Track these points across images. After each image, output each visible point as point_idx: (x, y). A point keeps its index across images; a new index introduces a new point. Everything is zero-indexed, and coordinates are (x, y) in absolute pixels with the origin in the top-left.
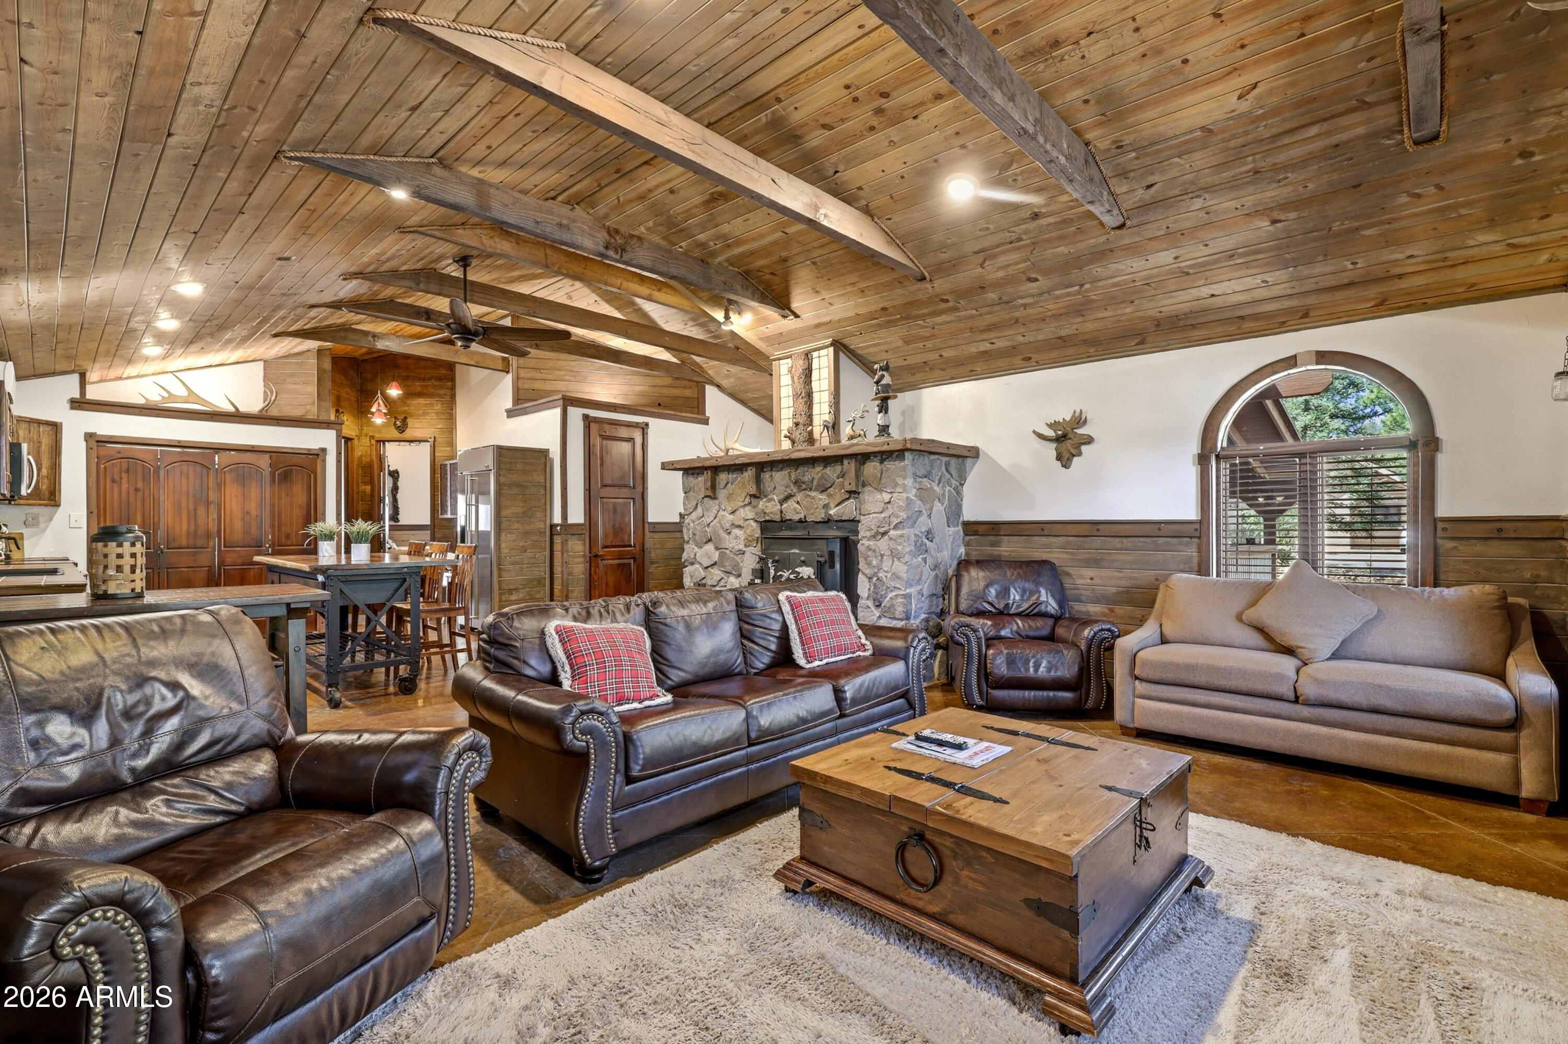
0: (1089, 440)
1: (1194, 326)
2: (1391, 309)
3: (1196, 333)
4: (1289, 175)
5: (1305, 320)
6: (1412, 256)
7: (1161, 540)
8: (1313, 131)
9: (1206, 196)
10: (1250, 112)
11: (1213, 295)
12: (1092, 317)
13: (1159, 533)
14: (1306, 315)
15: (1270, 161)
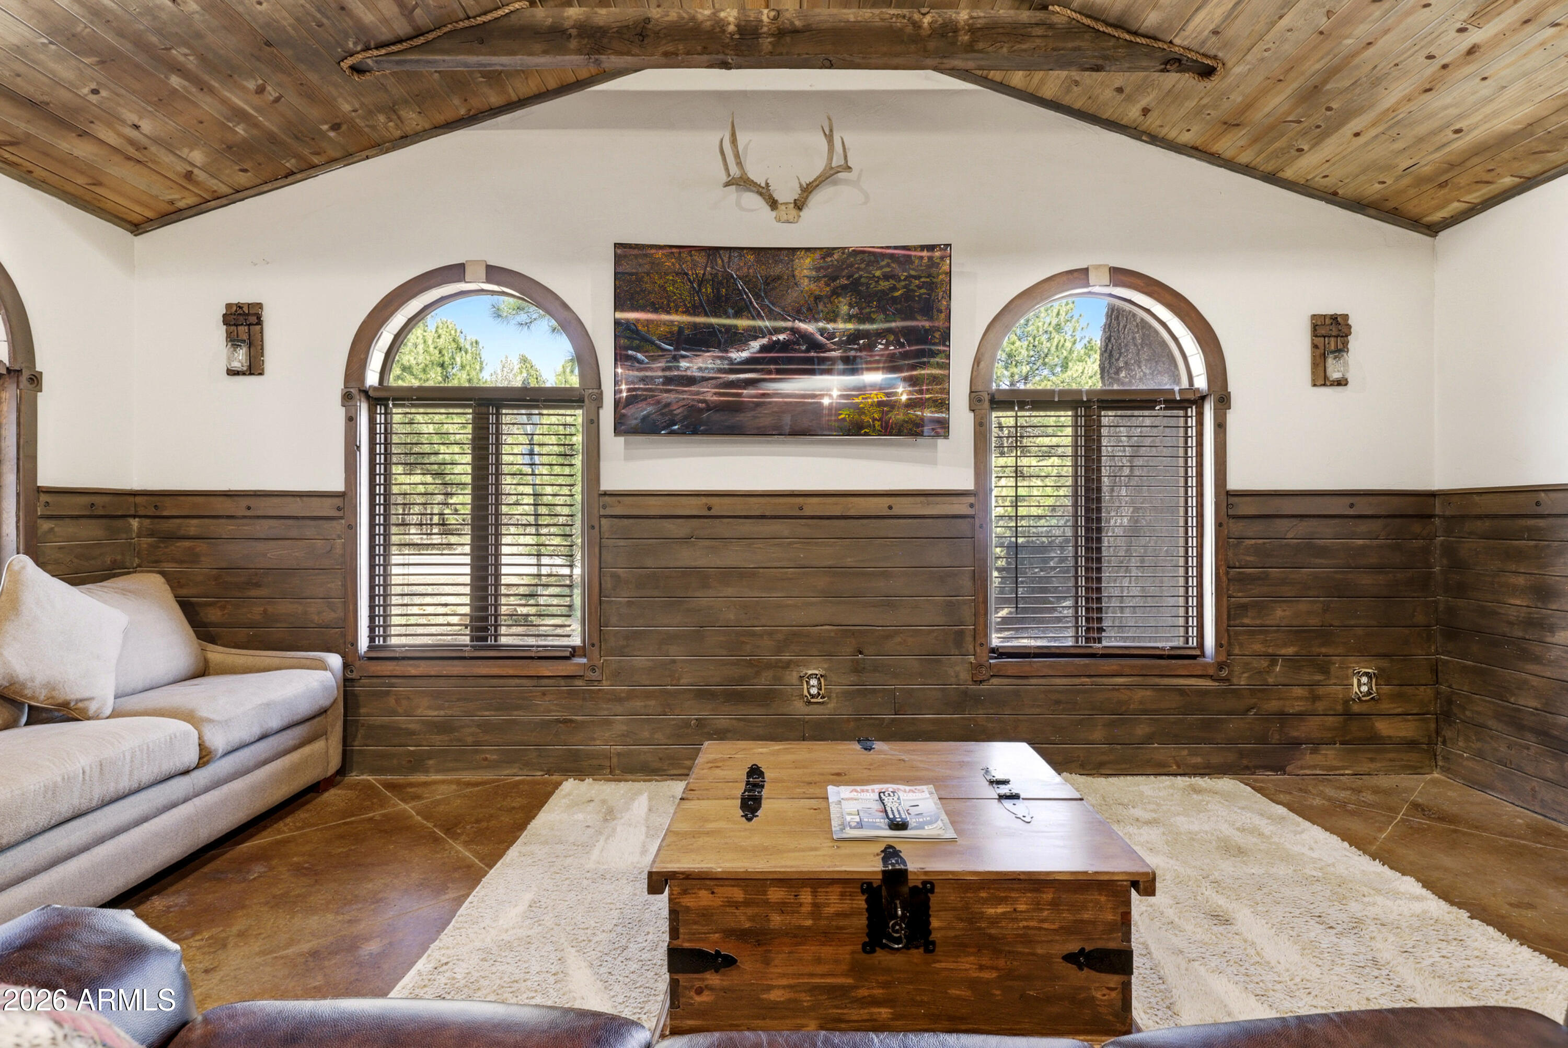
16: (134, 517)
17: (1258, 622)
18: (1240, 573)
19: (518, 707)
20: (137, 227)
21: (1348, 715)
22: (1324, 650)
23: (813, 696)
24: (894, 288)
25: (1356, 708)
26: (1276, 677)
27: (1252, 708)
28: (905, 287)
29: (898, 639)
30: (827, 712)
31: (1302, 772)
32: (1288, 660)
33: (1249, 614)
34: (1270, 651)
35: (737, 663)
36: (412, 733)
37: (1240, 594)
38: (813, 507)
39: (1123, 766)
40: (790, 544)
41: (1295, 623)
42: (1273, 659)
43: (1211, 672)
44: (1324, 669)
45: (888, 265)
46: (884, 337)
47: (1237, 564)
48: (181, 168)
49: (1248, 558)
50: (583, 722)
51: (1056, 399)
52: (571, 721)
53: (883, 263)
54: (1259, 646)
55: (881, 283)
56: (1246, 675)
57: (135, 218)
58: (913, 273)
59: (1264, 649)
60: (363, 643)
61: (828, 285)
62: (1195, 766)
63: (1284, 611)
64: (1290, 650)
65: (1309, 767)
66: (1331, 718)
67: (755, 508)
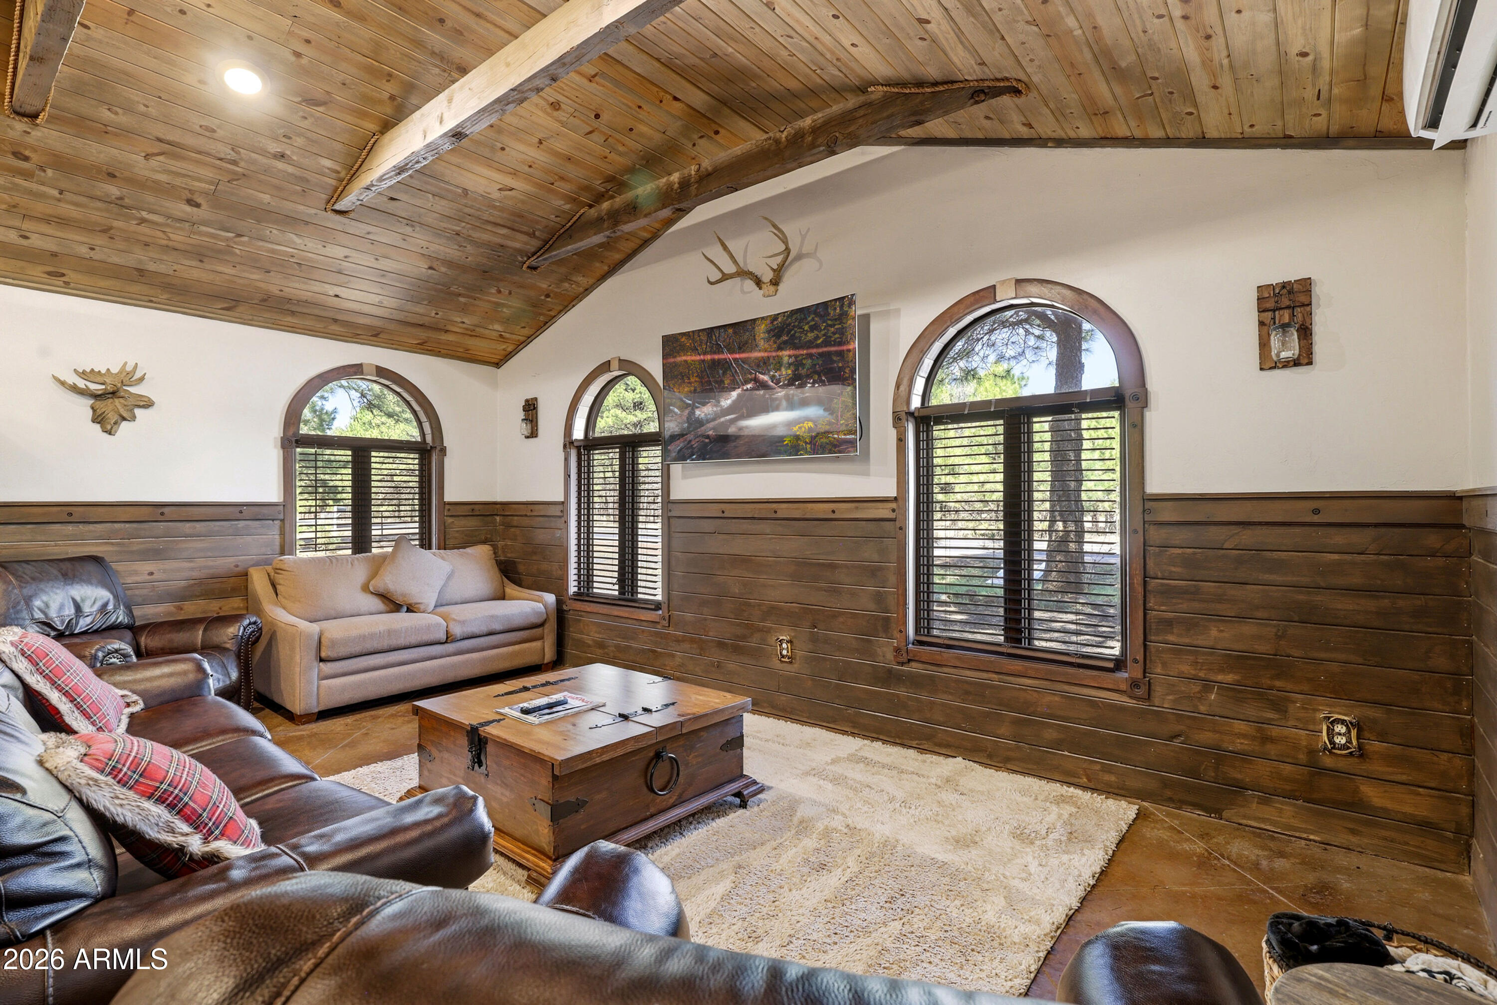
0: (148, 404)
1: (293, 313)
2: (427, 350)
3: (289, 319)
4: (468, 246)
5: (375, 339)
6: (463, 323)
7: (241, 524)
8: (504, 231)
9: (418, 229)
10: (494, 200)
11: (337, 296)
12: (208, 267)
13: (239, 516)
14: (376, 335)
15: (471, 232)
16: (497, 515)
17: (1187, 640)
18: (1162, 585)
19: (633, 639)
20: (498, 365)
21: (1315, 768)
22: (1278, 684)
23: (783, 656)
24: (817, 338)
25: (1328, 761)
26: (1210, 705)
27: (1179, 735)
28: (824, 335)
29: (841, 619)
30: (793, 670)
31: (1244, 822)
32: (1224, 688)
33: (1175, 631)
34: (1202, 674)
35: (739, 625)
36: (589, 646)
37: (1163, 608)
38: (784, 511)
39: (1030, 766)
40: (770, 539)
41: (1236, 646)
42: (1207, 685)
43: (1123, 687)
44: (1280, 706)
45: (813, 320)
46: (811, 378)
47: (1160, 575)
48: (495, 334)
49: (1173, 569)
50: (661, 653)
51: (966, 412)
52: (656, 651)
53: (810, 319)
54: (1188, 668)
55: (809, 335)
56: (1170, 697)
57: (496, 361)
58: (830, 322)
59: (1193, 672)
60: (572, 589)
61: (775, 343)
62: (1109, 784)
63: (1222, 631)
64: (1230, 678)
65: (1256, 819)
66: (1289, 767)
67: (748, 511)
